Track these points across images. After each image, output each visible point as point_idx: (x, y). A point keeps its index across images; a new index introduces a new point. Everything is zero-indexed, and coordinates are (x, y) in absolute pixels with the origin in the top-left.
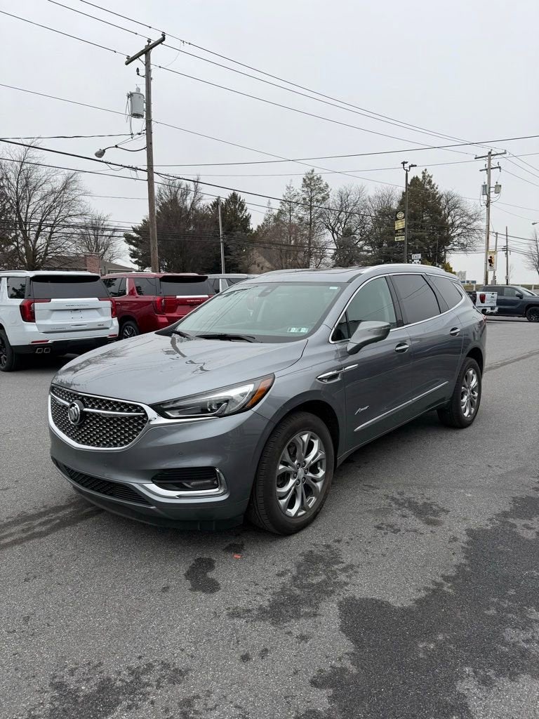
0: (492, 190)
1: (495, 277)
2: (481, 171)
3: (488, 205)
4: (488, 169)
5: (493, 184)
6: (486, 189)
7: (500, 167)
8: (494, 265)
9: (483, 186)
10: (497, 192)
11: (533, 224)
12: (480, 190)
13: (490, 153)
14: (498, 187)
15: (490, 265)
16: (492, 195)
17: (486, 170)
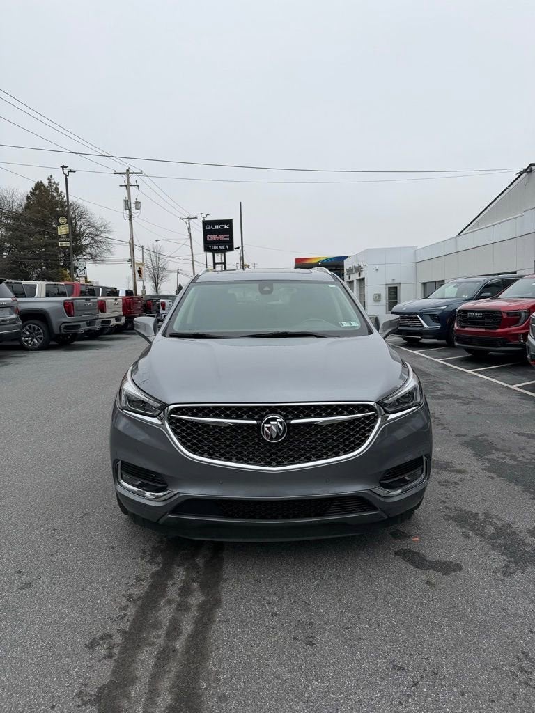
0: (133, 205)
1: (144, 287)
2: (121, 186)
3: (130, 219)
4: (128, 186)
5: (133, 200)
6: (127, 204)
7: (138, 186)
8: (143, 276)
9: (125, 201)
10: (138, 208)
11: (157, 241)
12: (122, 204)
13: (128, 170)
14: (138, 204)
15: (140, 276)
16: (133, 210)
17: (126, 186)
